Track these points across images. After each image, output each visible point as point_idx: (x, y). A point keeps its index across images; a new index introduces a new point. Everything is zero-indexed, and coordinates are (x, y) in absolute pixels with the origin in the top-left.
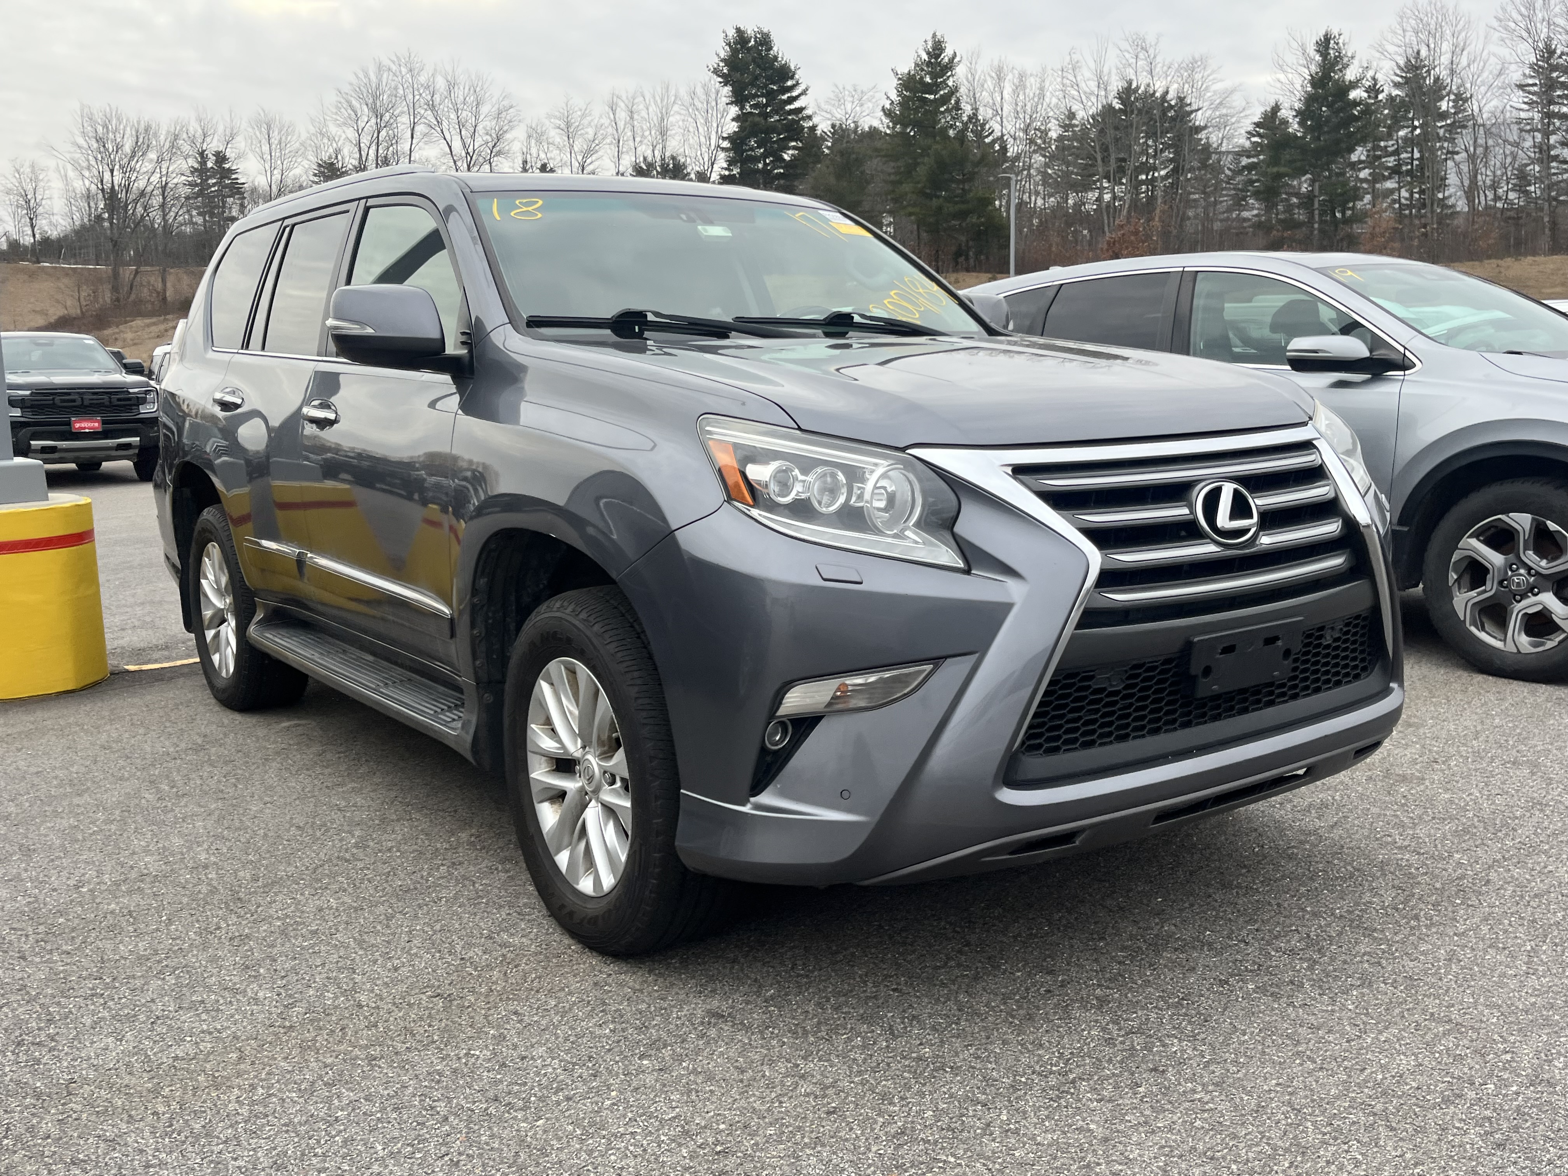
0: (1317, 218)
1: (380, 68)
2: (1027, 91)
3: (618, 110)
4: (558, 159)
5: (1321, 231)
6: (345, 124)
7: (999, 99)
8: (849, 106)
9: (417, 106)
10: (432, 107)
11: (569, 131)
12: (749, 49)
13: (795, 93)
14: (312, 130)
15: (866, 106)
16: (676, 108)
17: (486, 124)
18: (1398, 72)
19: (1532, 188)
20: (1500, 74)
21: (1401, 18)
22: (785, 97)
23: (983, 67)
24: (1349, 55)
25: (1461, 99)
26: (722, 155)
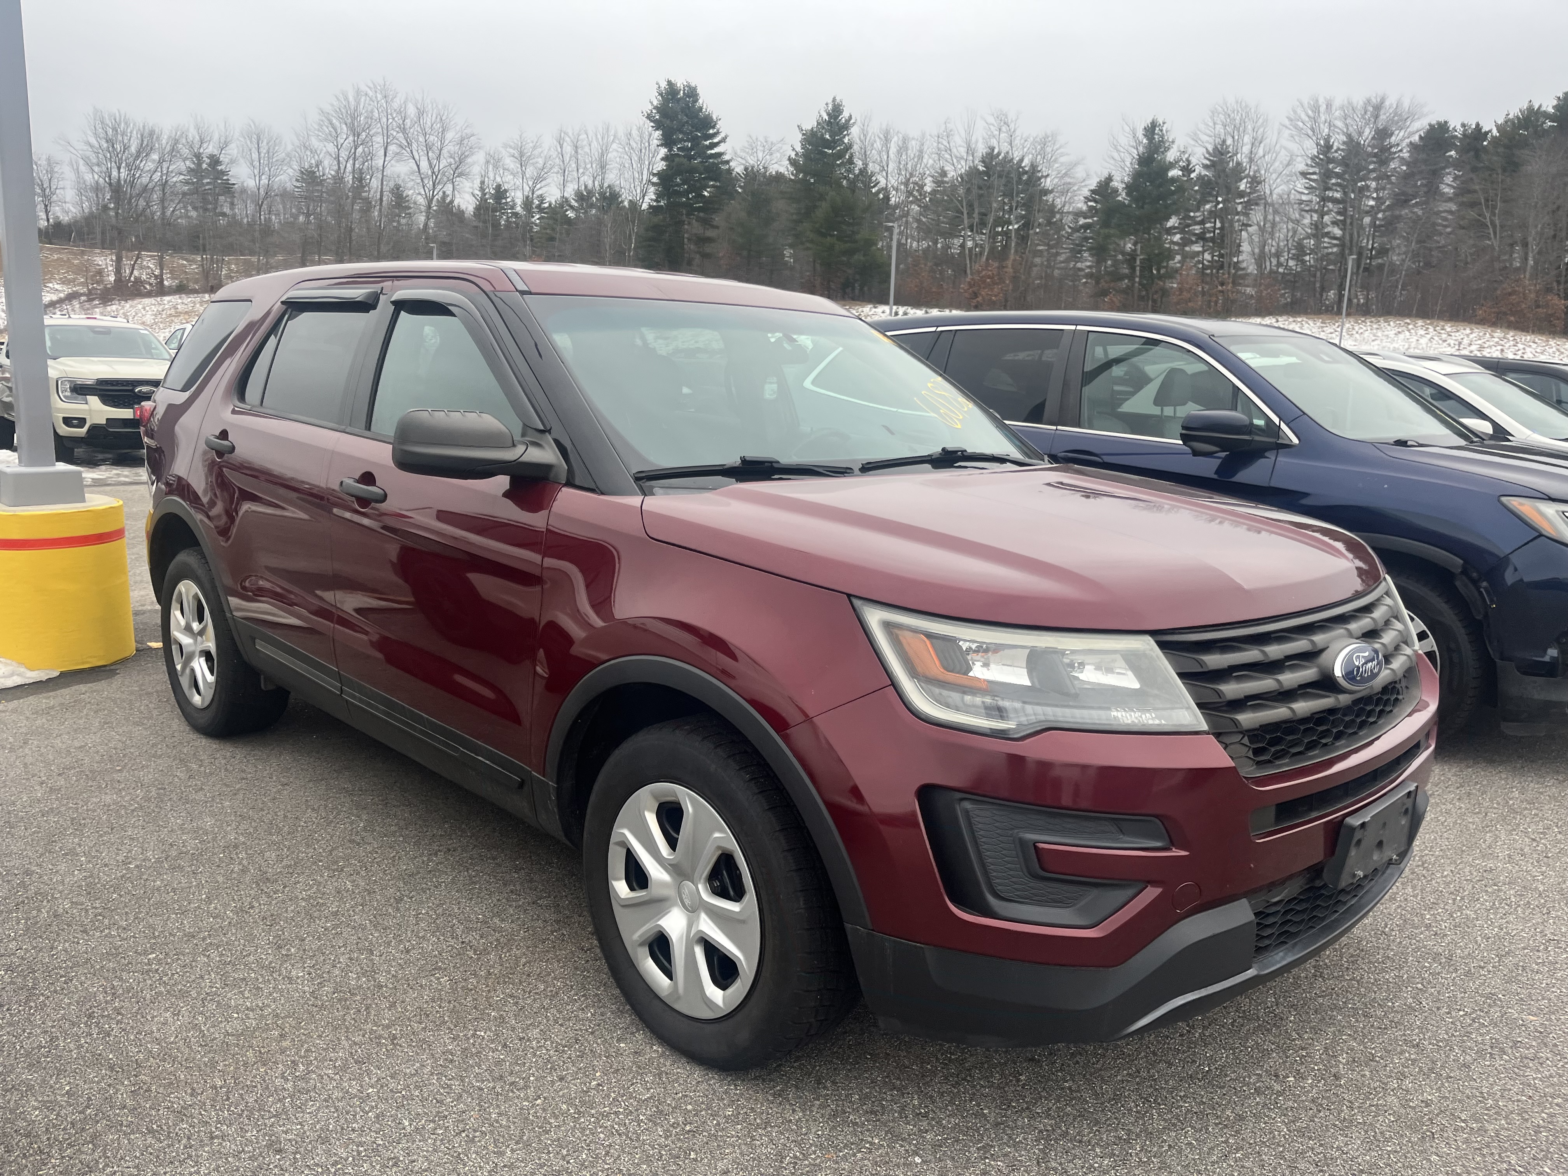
0: (1138, 273)
1: (358, 92)
2: (909, 152)
3: (565, 144)
4: (512, 183)
5: (1140, 283)
6: (326, 140)
7: (885, 157)
8: (760, 155)
9: (390, 127)
10: (404, 130)
11: (522, 159)
12: (679, 100)
13: (716, 140)
14: (297, 143)
15: (775, 155)
16: (614, 146)
17: (450, 148)
18: (1207, 156)
19: (1307, 258)
20: (1288, 165)
21: (1213, 112)
22: (707, 143)
23: (874, 129)
24: (1170, 140)
25: (1255, 181)
26: (652, 189)
